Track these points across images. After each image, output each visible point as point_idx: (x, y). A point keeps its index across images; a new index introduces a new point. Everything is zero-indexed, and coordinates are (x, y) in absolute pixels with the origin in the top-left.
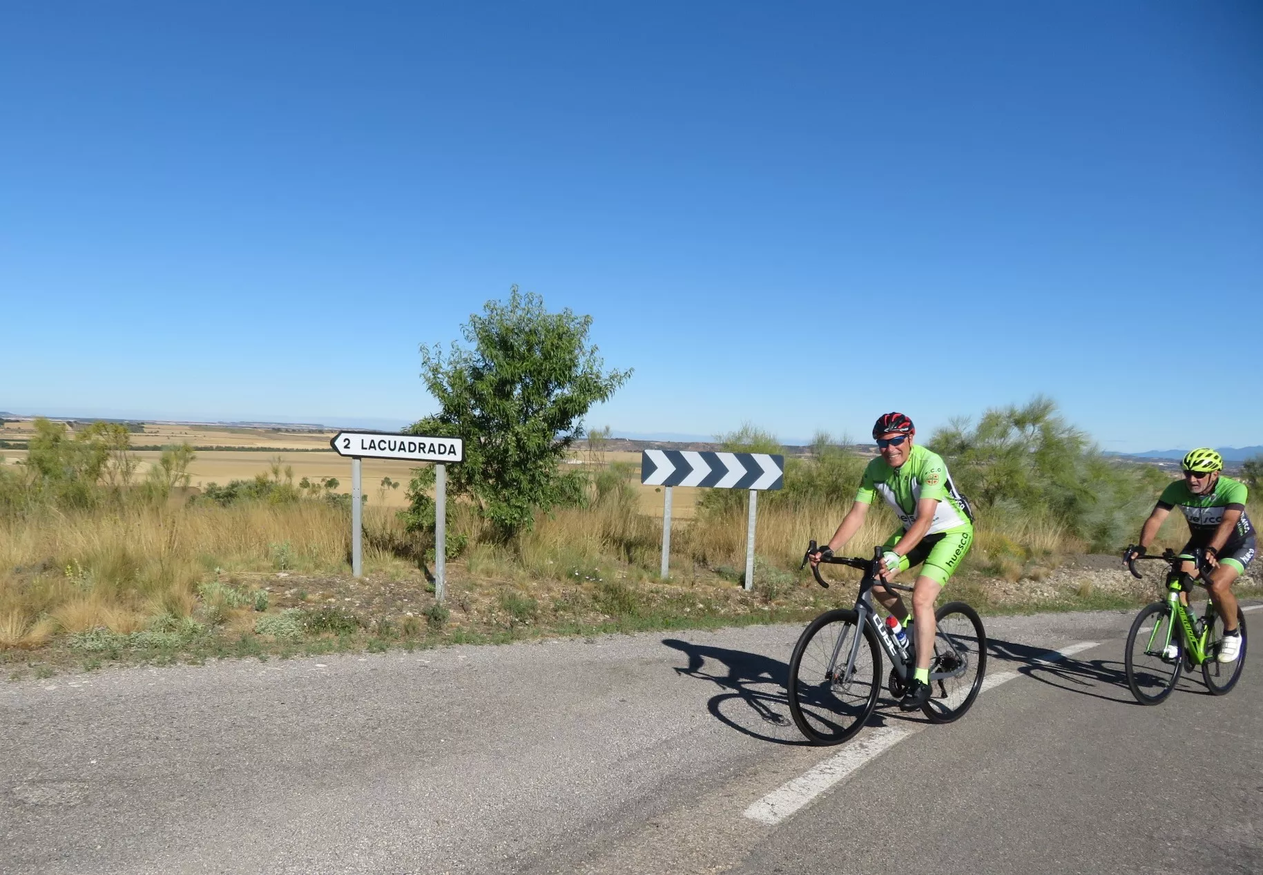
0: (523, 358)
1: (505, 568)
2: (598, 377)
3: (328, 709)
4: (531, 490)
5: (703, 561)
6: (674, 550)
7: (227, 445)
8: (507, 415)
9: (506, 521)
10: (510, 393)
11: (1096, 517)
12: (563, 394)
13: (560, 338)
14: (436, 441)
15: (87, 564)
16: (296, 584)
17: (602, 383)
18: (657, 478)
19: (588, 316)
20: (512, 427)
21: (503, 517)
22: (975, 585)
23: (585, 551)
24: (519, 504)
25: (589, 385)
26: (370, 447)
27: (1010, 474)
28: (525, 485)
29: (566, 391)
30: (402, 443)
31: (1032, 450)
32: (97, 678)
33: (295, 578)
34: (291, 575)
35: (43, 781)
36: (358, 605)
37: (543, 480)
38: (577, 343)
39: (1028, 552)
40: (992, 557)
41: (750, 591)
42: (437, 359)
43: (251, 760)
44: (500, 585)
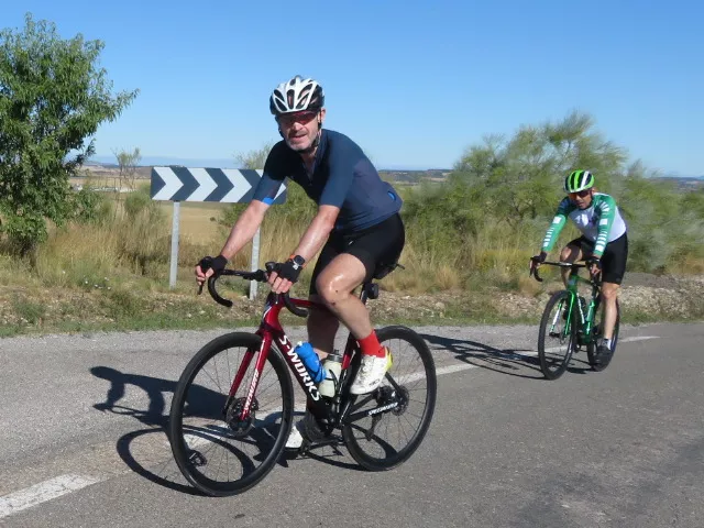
0: (37, 82)
1: (21, 277)
2: (106, 98)
4: (46, 204)
6: (181, 264)
9: (22, 234)
10: (26, 115)
12: (75, 114)
13: (72, 61)
17: (110, 104)
18: (165, 194)
19: (99, 41)
20: (27, 146)
21: (19, 230)
23: (99, 264)
24: (33, 218)
25: (99, 106)
28: (39, 200)
29: (78, 113)
37: (58, 197)
38: (88, 66)
41: (254, 300)
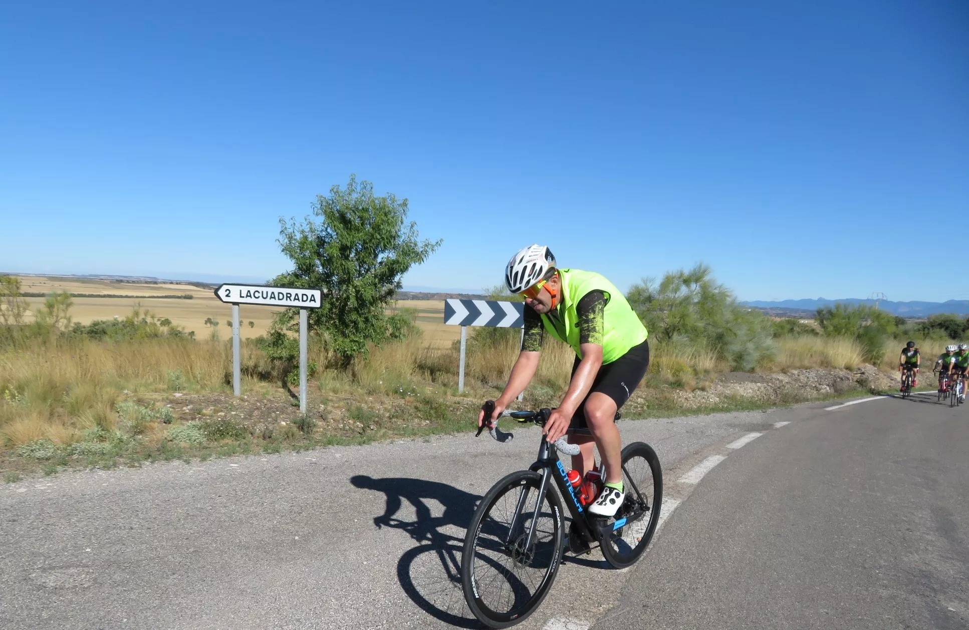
0: (358, 230)
1: (347, 387)
2: (416, 245)
3: (257, 499)
4: (365, 329)
5: (484, 380)
6: (467, 374)
7: (79, 293)
8: (349, 273)
9: (348, 352)
10: (348, 256)
11: (736, 347)
12: (388, 257)
13: (386, 215)
14: (300, 292)
15: (21, 389)
16: (191, 402)
17: (419, 249)
18: (456, 320)
19: (406, 199)
20: (352, 282)
21: (346, 349)
22: (667, 394)
24: (357, 340)
25: (409, 251)
26: (247, 296)
27: (683, 317)
28: (361, 325)
29: (391, 255)
30: (273, 293)
31: (696, 300)
32: (57, 481)
33: (188, 397)
34: (184, 395)
35: (52, 568)
36: (242, 417)
37: (374, 321)
38: (400, 219)
39: (696, 372)
40: (674, 375)
41: (522, 401)
42: (292, 229)
43: (216, 543)
44: (346, 400)
